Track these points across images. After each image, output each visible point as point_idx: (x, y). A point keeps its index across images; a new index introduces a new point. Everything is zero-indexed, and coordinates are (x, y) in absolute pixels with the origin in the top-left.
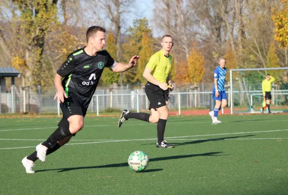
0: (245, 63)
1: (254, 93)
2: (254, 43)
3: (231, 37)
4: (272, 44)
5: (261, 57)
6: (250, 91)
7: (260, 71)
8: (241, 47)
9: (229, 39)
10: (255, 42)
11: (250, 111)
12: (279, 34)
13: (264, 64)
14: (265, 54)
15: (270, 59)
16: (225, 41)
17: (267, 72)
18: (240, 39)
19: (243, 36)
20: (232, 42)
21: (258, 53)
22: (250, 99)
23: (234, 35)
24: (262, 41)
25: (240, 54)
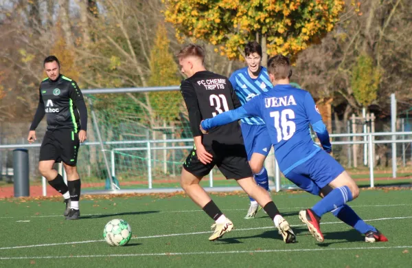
0: (99, 75)
1: (118, 146)
2: (118, 29)
3: (65, 14)
4: (161, 30)
5: (135, 61)
6: (109, 143)
7: (133, 93)
8: (87, 38)
9: (59, 18)
10: (121, 25)
11: (108, 188)
12: (177, 7)
13: (142, 78)
14: (145, 54)
15: (156, 65)
16: (50, 23)
17: (150, 95)
18: (84, 19)
19: (91, 12)
20: (66, 27)
21: (128, 51)
22: (110, 160)
23: (71, 9)
24: (136, 23)
25: (86, 54)
